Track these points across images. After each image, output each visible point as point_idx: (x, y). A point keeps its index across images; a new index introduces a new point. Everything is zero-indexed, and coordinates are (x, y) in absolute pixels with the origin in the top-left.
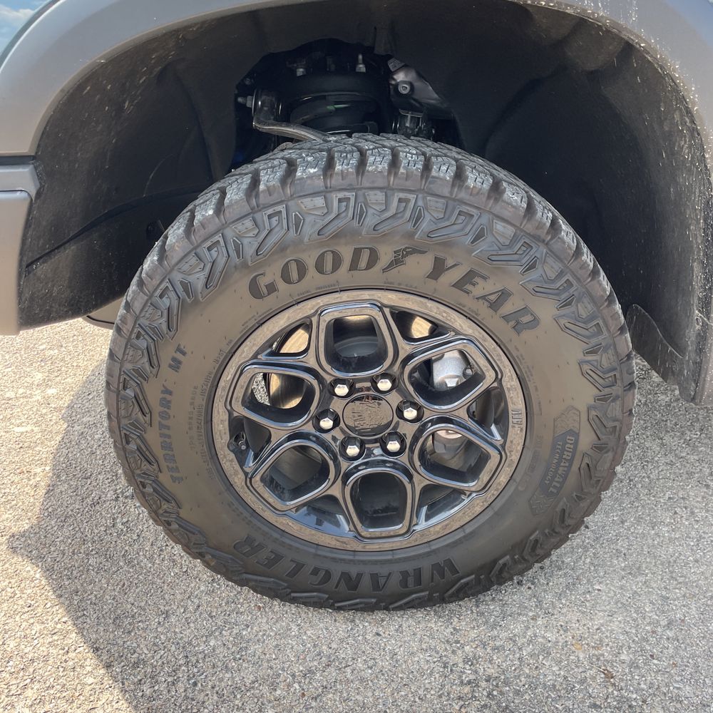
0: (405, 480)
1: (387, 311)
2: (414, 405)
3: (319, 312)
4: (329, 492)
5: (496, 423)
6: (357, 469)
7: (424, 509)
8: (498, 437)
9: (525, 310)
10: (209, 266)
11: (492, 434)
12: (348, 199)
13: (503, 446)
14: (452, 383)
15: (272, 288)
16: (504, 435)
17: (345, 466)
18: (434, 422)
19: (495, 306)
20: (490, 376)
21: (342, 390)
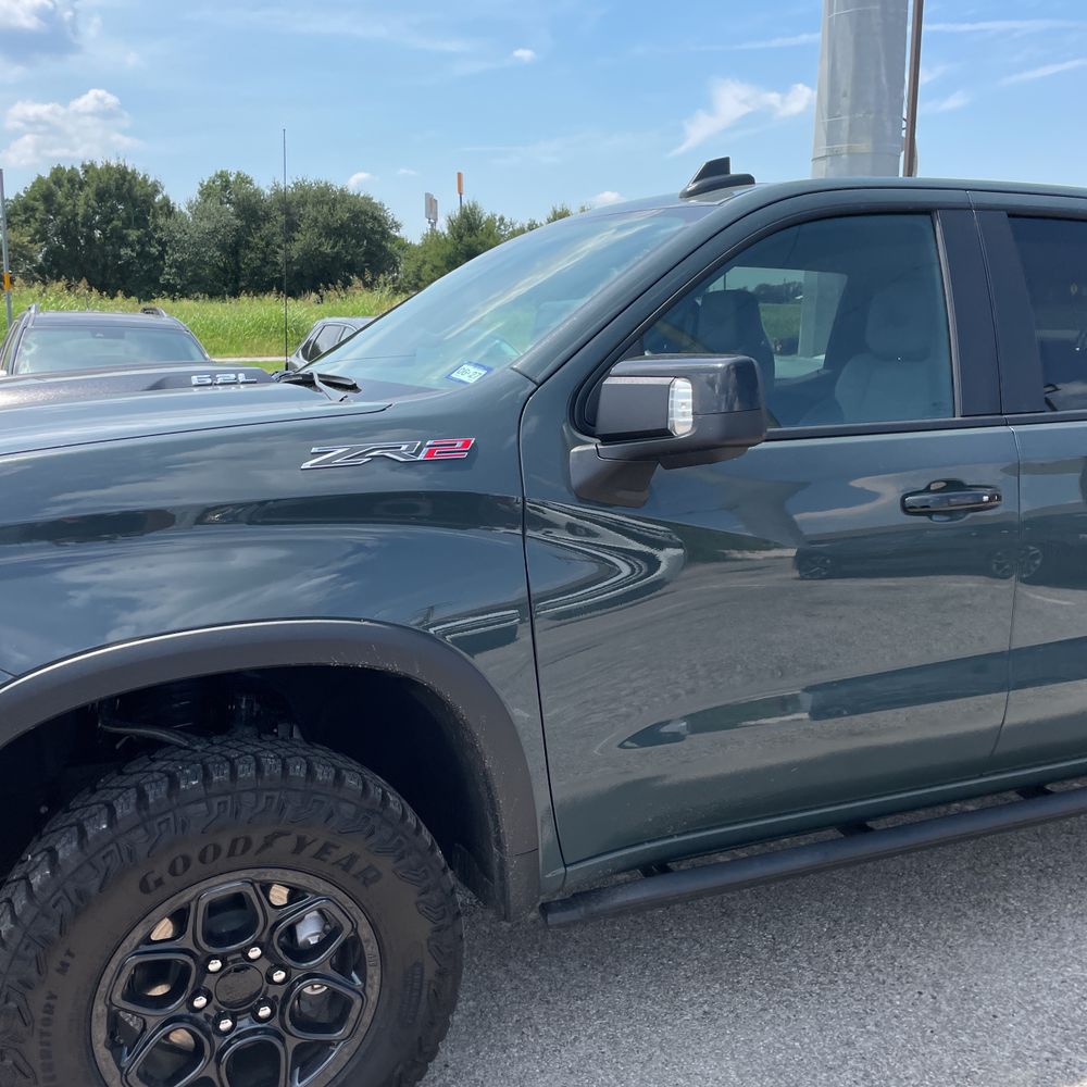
0: (277, 1043)
1: (257, 885)
2: (282, 967)
3: (198, 898)
4: (204, 1074)
5: (356, 969)
6: (229, 1044)
7: (297, 1071)
8: (359, 982)
9: (370, 868)
10: (103, 874)
11: (353, 980)
12: (225, 803)
13: (364, 990)
14: (313, 941)
15: (159, 882)
16: (364, 980)
17: (219, 1042)
18: (300, 980)
19: (346, 868)
20: (347, 927)
21: (215, 965)
